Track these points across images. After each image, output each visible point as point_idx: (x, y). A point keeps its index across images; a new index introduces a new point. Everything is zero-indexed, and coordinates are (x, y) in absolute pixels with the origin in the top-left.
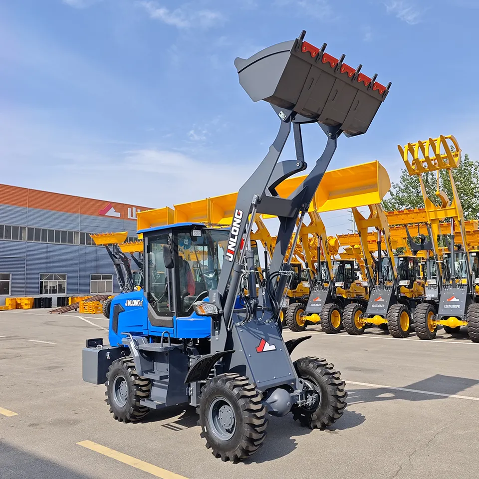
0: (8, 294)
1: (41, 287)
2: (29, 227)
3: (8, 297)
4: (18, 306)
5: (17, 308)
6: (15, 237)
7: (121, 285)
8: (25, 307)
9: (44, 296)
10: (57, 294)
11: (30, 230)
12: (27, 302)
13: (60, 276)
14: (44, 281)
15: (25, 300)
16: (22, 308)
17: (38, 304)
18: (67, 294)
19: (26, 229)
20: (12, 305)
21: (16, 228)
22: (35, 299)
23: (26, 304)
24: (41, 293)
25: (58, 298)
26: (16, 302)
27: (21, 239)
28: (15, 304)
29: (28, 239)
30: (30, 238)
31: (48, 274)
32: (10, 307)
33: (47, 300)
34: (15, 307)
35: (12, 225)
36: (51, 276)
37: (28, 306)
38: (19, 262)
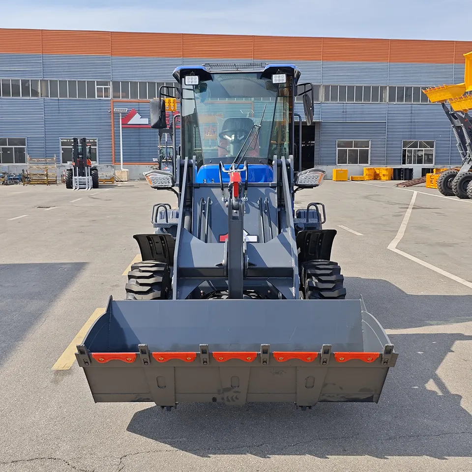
0: (368, 163)
1: (404, 156)
2: (390, 85)
3: (366, 166)
4: (376, 177)
5: (375, 179)
6: (375, 98)
7: (463, 153)
8: (382, 178)
9: (407, 166)
10: (423, 164)
11: (392, 89)
12: (384, 172)
13: (427, 143)
14: (407, 149)
15: (384, 170)
16: (380, 179)
17: (398, 175)
18: (435, 164)
19: (388, 88)
20: (369, 175)
21: (375, 89)
22: (394, 169)
23: (384, 175)
24: (404, 163)
25: (422, 169)
26: (375, 172)
27: (381, 100)
28: (373, 174)
29: (390, 100)
30: (392, 99)
31: (412, 140)
32: (367, 178)
33: (408, 171)
34: (372, 177)
35: (371, 85)
36: (416, 143)
37: (386, 177)
38: (378, 127)
